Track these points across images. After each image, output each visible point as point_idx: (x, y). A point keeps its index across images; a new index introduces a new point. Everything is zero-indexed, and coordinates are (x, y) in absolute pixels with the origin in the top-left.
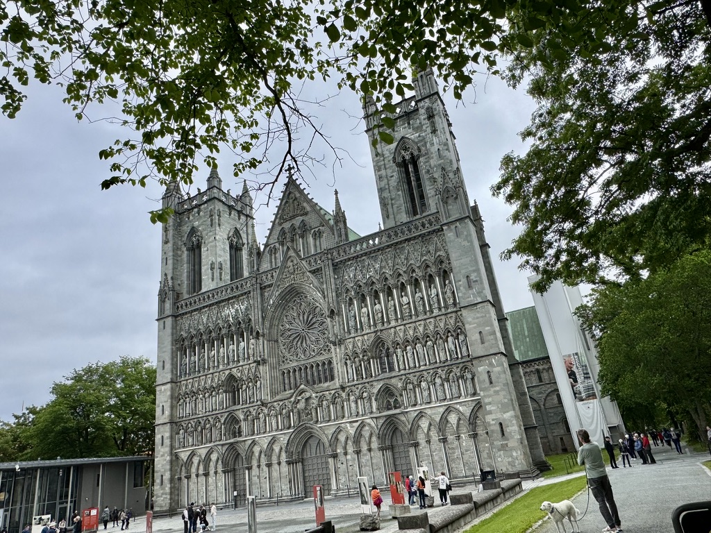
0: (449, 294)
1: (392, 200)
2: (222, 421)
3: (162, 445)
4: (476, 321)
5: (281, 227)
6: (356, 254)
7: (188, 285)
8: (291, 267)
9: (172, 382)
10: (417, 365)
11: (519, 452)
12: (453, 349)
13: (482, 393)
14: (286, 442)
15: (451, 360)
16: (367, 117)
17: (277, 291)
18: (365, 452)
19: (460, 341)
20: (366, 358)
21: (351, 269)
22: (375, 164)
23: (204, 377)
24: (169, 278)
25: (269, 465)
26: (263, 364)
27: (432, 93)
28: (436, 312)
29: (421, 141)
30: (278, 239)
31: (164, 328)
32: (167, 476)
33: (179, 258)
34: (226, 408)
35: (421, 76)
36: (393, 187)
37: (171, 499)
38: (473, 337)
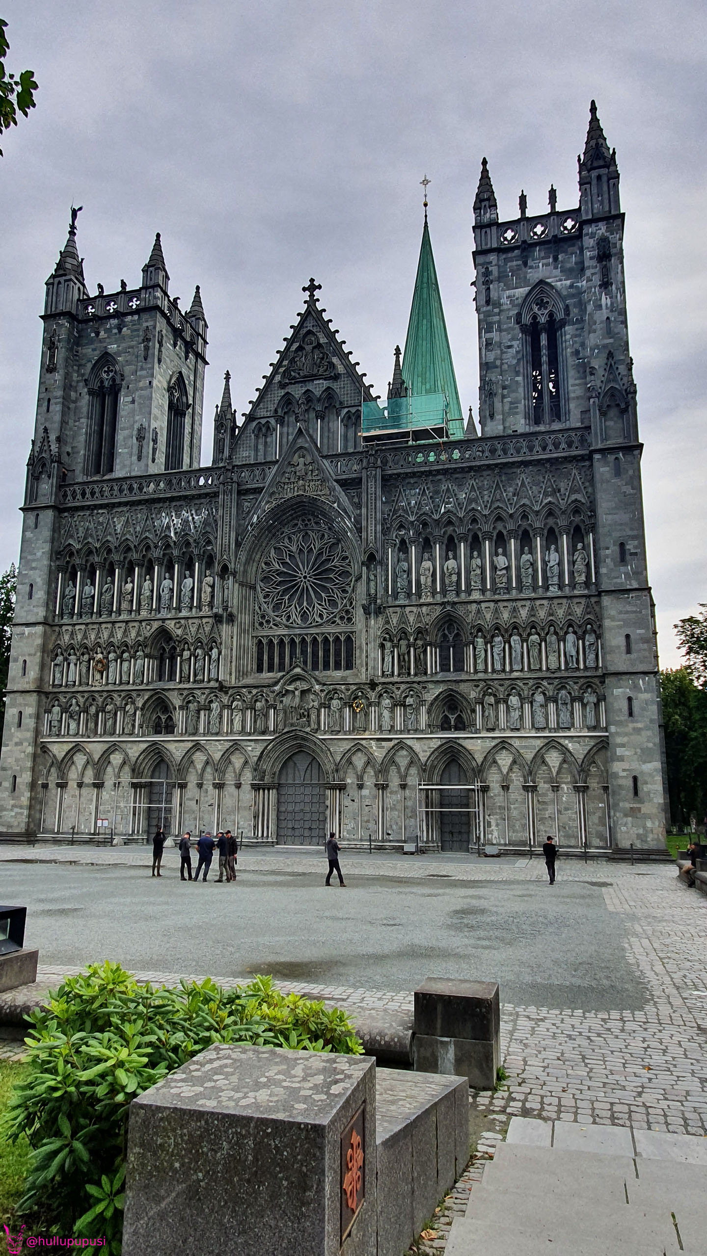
0: (580, 566)
1: (504, 388)
2: (140, 705)
3: (20, 725)
4: (622, 616)
5: (283, 392)
6: (427, 469)
7: (86, 459)
8: (301, 466)
9: (44, 623)
10: (508, 669)
11: (657, 823)
12: (574, 653)
13: (613, 729)
14: (258, 754)
15: (567, 669)
16: (478, 227)
17: (268, 502)
18: (394, 789)
19: (587, 643)
20: (420, 643)
21: (413, 492)
22: (482, 316)
23: (109, 626)
24: (53, 437)
25: (220, 786)
26: (228, 623)
27: (613, 213)
28: (554, 591)
29: (572, 296)
30: (276, 411)
31: (36, 527)
32: (25, 778)
33: (72, 406)
34: (148, 683)
35: (599, 177)
36: (509, 366)
37: (29, 816)
38: (615, 639)
